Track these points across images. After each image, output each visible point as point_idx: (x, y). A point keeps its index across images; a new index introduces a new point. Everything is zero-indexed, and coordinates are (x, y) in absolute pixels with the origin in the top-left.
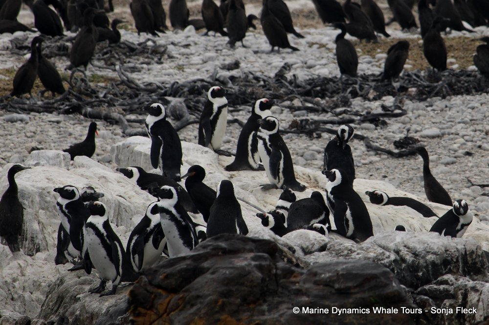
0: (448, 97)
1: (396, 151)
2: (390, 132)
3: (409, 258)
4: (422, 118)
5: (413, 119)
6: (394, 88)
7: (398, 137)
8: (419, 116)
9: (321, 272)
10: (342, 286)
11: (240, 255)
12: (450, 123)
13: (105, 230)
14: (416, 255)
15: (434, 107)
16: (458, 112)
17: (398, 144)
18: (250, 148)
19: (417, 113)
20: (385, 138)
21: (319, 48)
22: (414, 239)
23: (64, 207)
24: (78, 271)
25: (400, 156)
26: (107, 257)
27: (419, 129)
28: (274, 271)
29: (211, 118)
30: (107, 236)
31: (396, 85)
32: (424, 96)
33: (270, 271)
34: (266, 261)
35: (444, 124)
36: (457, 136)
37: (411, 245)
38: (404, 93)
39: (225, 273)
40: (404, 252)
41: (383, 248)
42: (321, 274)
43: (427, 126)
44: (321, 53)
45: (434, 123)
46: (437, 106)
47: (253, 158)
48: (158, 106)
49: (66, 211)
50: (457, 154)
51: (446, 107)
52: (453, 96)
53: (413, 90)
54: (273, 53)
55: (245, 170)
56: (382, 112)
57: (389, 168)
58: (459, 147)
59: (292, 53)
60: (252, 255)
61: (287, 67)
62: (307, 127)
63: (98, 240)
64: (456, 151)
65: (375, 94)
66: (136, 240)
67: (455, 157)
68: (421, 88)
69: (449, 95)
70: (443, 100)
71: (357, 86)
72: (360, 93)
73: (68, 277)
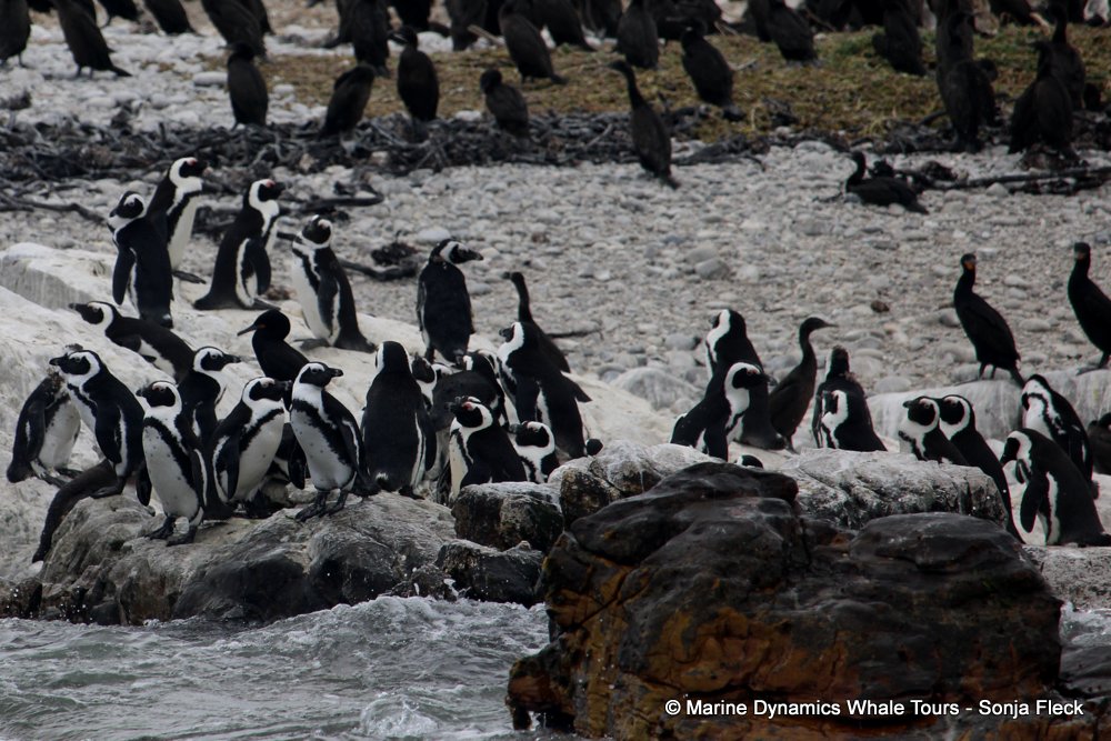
0: (445, 170)
1: (380, 269)
2: (356, 233)
3: (871, 499)
4: (407, 208)
5: (392, 208)
6: (344, 151)
7: (378, 242)
8: (402, 204)
9: (888, 534)
10: (931, 560)
11: (736, 500)
12: (464, 219)
13: (180, 431)
14: (881, 493)
15: (425, 188)
16: (470, 198)
17: (380, 256)
18: (239, 268)
19: (397, 198)
20: (353, 244)
21: (160, 71)
22: (872, 466)
23: (81, 389)
24: (110, 498)
25: (388, 278)
26: (183, 478)
27: (409, 227)
28: (801, 530)
29: (169, 211)
30: (182, 441)
31: (349, 145)
32: (402, 168)
33: (793, 530)
34: (785, 512)
35: (451, 219)
36: (481, 243)
37: (871, 476)
38: (364, 160)
39: (719, 533)
40: (859, 488)
41: (820, 480)
42: (888, 538)
43: (423, 224)
44: (168, 81)
45: (432, 218)
46: (429, 185)
47: (245, 287)
48: (136, 200)
49: (87, 395)
50: (488, 277)
51: (448, 188)
52: (452, 169)
53: (381, 156)
54: (80, 80)
55: (230, 308)
56: (335, 196)
57: (372, 300)
58: (490, 263)
59: (115, 79)
60: (758, 500)
61: (126, 108)
62: (208, 221)
63: (165, 448)
64: (485, 271)
65: (312, 161)
66: (224, 445)
67: (487, 282)
68: (395, 152)
69: (447, 166)
70: (437, 175)
71: (276, 147)
72: (282, 159)
73: (94, 508)
